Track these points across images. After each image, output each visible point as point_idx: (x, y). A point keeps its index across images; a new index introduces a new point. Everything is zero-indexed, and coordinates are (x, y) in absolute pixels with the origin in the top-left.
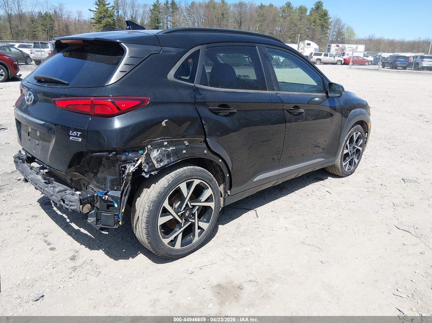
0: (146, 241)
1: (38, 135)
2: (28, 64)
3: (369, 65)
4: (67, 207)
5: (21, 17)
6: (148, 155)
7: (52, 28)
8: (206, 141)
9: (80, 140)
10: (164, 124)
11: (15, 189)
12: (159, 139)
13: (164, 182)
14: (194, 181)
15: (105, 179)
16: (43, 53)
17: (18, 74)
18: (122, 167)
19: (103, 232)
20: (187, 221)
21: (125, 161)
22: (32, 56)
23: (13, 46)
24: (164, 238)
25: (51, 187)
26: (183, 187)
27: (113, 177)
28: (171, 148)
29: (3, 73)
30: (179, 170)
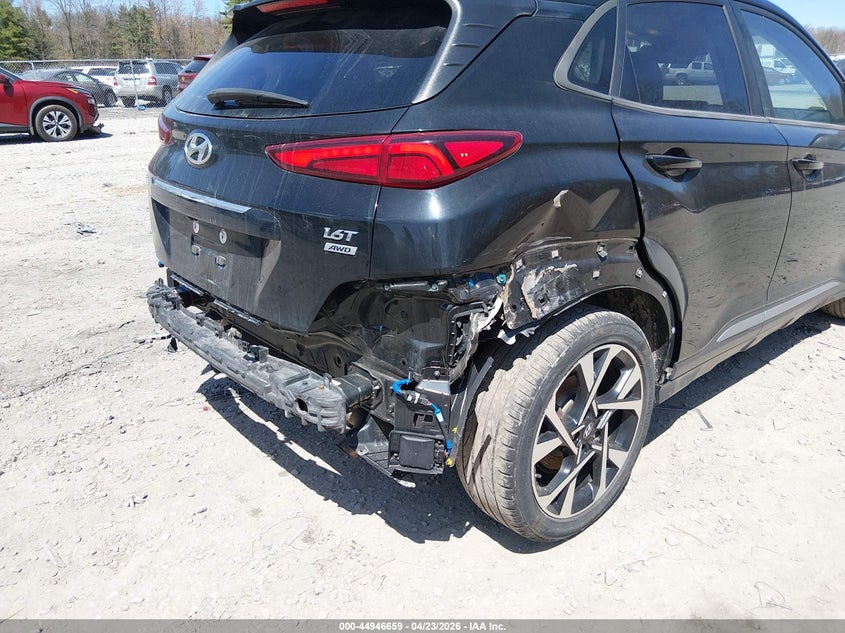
0: (502, 503)
1: (223, 240)
2: (109, 106)
3: (786, 83)
4: (314, 420)
5: (89, 17)
6: (516, 287)
7: (147, 37)
8: (640, 247)
9: (353, 250)
10: (557, 201)
11: (136, 365)
12: (541, 242)
13: (548, 352)
14: (608, 349)
15: (408, 348)
16: (137, 82)
17: (96, 124)
18: (457, 320)
19: (402, 482)
20: (586, 447)
21: (465, 305)
22: (116, 90)
23: (79, 72)
24: (542, 495)
25: (262, 368)
26: (586, 363)
27: (430, 345)
28: (567, 267)
29: (69, 123)
30: (577, 322)
